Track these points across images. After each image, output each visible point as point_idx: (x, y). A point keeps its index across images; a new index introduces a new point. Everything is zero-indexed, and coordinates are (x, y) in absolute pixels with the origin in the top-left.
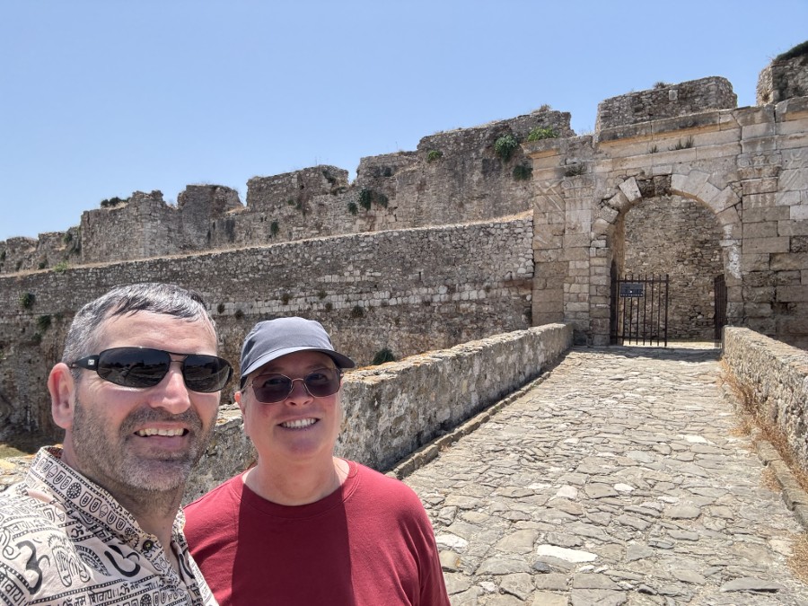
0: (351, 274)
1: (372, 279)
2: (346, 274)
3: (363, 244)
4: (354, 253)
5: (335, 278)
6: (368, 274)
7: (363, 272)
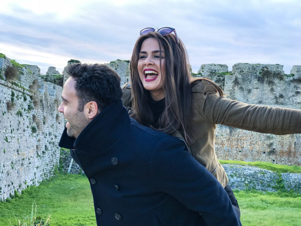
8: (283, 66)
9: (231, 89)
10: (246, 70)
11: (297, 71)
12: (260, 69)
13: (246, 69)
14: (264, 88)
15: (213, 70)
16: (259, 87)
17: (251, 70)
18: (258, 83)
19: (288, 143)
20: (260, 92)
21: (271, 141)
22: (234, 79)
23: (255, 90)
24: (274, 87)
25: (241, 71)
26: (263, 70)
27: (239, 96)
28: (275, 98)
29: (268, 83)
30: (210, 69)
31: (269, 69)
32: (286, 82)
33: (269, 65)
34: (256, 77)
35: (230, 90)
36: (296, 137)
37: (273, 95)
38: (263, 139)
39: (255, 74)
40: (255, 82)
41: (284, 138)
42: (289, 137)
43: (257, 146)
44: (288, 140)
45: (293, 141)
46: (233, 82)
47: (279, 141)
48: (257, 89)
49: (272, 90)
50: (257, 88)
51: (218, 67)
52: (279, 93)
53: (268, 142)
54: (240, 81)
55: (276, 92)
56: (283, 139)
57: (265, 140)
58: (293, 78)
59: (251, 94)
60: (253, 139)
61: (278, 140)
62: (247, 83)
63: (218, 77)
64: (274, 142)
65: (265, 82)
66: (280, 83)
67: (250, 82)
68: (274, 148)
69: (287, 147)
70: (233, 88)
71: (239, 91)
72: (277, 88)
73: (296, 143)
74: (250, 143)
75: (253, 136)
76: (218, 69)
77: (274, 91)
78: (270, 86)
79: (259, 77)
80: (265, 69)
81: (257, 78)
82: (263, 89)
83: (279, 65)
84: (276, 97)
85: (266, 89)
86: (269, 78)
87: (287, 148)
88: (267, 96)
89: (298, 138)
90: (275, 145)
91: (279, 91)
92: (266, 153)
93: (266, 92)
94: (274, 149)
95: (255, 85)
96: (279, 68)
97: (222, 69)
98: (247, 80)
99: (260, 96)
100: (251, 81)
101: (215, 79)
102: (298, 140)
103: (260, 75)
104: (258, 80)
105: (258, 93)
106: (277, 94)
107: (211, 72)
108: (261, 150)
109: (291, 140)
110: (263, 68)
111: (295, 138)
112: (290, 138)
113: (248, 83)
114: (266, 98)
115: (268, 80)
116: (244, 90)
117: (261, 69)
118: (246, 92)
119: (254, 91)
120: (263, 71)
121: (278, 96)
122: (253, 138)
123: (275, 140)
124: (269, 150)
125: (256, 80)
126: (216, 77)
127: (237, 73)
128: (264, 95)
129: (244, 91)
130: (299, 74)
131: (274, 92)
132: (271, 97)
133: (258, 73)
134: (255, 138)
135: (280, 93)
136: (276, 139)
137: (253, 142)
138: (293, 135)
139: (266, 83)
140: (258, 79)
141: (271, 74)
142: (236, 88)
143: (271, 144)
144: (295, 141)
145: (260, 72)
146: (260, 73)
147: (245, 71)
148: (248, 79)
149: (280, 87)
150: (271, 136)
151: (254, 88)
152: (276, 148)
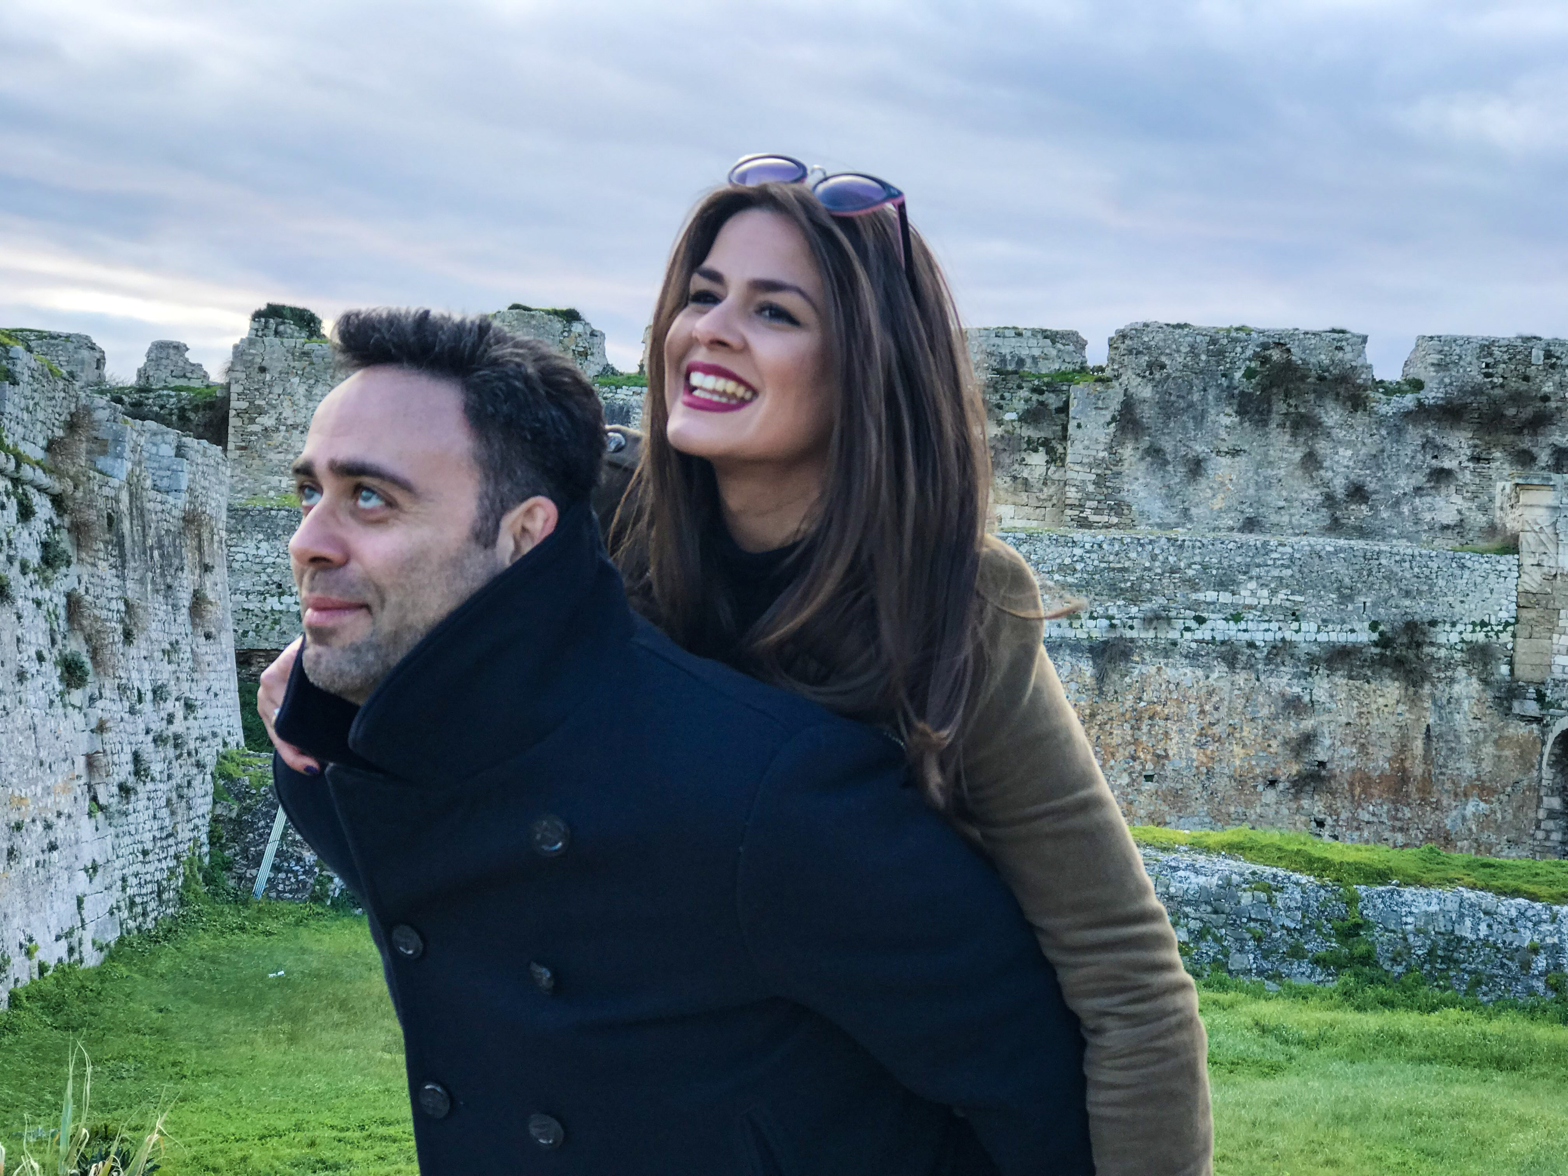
0: (1253, 593)
1: (1288, 604)
2: (1243, 593)
3: (1274, 555)
4: (1258, 566)
5: (1225, 597)
6: (1281, 596)
7: (1274, 592)
8: (1364, 339)
9: (1102, 454)
10: (1179, 360)
11: (1439, 365)
12: (1249, 353)
13: (1178, 351)
14: (1271, 452)
15: (1009, 357)
16: (1246, 447)
17: (1204, 357)
18: (1241, 423)
19: (1393, 731)
20: (1250, 474)
21: (1308, 724)
22: (1115, 405)
23: (1226, 461)
24: (1322, 446)
25: (1150, 366)
26: (1265, 361)
27: (1141, 494)
28: (1327, 504)
29: (1288, 424)
30: (991, 354)
31: (1297, 356)
32: (1381, 421)
33: (1293, 334)
34: (1230, 394)
35: (1097, 463)
36: (1434, 702)
37: (1317, 486)
38: (1265, 712)
39: (1224, 382)
40: (1227, 421)
41: (1374, 706)
42: (1398, 702)
43: (1237, 749)
44: (1393, 720)
45: (1418, 719)
46: (1114, 419)
47: (1348, 724)
48: (1233, 456)
49: (1311, 461)
50: (1235, 453)
51: (1033, 342)
52: (1347, 478)
53: (1292, 728)
54: (1147, 413)
55: (1330, 474)
56: (1364, 710)
57: (1274, 717)
58: (1419, 400)
59: (1203, 482)
60: (1216, 715)
61: (1344, 719)
62: (1185, 428)
63: (1035, 397)
64: (1319, 731)
65: (1275, 419)
66: (1351, 426)
67: (1200, 419)
68: (1322, 756)
69: (1388, 753)
70: (1110, 449)
71: (1143, 466)
72: (1337, 453)
73: (1432, 733)
74: (1201, 735)
75: (1215, 699)
76: (1036, 352)
77: (1321, 467)
78: (1301, 439)
79: (1242, 393)
80: (1276, 355)
81: (1235, 401)
82: (1266, 455)
83: (1343, 332)
84: (1330, 500)
85: (1281, 458)
86: (1293, 402)
87: (1389, 760)
88: (1284, 493)
89: (1441, 707)
90: (1327, 742)
91: (1348, 467)
92: (1281, 787)
93: (1282, 472)
94: (1322, 764)
95: (1223, 434)
96: (1348, 349)
97: (1054, 352)
98: (1185, 410)
99: (1251, 491)
100: (1204, 414)
101: (1021, 406)
102: (1441, 719)
103: (1248, 386)
104: (1242, 412)
105: (1238, 478)
106: (1336, 482)
107: (999, 372)
108: (1258, 771)
109: (1407, 715)
110: (1265, 346)
111: (1426, 705)
112: (1401, 708)
113: (1191, 425)
114: (1282, 503)
115: (1292, 410)
116: (1166, 463)
117: (1256, 355)
118: (1177, 474)
119: (1221, 468)
120: (1263, 363)
121: (1340, 493)
122: (1216, 709)
123: (1325, 718)
124: (1295, 768)
125: (1228, 410)
126: (1024, 393)
127: (1130, 372)
128: (1270, 486)
129: (1170, 468)
130: (1447, 380)
131: (1322, 472)
132: (1305, 496)
133: (1238, 375)
134: (1224, 710)
135: (1352, 477)
136: (1329, 711)
137: (1217, 730)
138: (1416, 693)
139: (1282, 425)
140: (1240, 405)
141: (1303, 378)
142: (1128, 452)
143: (1308, 740)
144: (1431, 721)
145: (1248, 368)
146: (1250, 374)
147: (1174, 363)
148: (1191, 405)
149: (1349, 444)
150: (1307, 699)
151: (1218, 453)
152: (1332, 759)
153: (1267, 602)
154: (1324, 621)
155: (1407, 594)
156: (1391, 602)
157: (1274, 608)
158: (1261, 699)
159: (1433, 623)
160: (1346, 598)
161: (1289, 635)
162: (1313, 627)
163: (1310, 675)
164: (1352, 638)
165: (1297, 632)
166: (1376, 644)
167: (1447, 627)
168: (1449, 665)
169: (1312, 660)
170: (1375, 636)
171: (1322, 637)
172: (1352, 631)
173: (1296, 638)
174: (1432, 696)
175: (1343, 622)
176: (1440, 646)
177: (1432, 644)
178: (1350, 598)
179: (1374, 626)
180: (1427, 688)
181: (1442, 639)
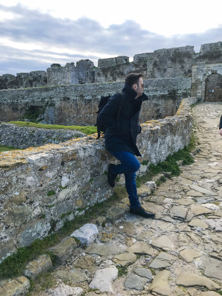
0: (150, 88)
1: (155, 89)
2: (149, 88)
3: (154, 81)
4: (151, 83)
5: (146, 89)
6: (155, 88)
7: (153, 87)
8: (193, 47)
11: (203, 49)
12: (173, 51)
13: (162, 53)
14: (176, 67)
15: (141, 58)
16: (173, 66)
17: (166, 53)
18: (172, 63)
19: (171, 108)
20: (173, 70)
21: (158, 108)
22: (153, 62)
24: (184, 65)
25: (158, 56)
27: (157, 75)
28: (185, 74)
29: (179, 62)
30: (138, 57)
31: (180, 51)
32: (194, 59)
33: (179, 48)
35: (151, 71)
37: (183, 71)
39: (169, 56)
40: (169, 63)
41: (168, 104)
43: (148, 112)
44: (171, 106)
45: (175, 106)
46: (153, 64)
49: (182, 67)
50: (171, 67)
52: (188, 69)
53: (156, 109)
54: (158, 63)
57: (153, 107)
58: (200, 55)
59: (166, 73)
61: (164, 107)
62: (163, 65)
65: (177, 61)
66: (189, 61)
67: (166, 63)
68: (160, 113)
69: (170, 111)
70: (153, 69)
71: (157, 71)
72: (186, 66)
73: (177, 108)
74: (143, 110)
76: (146, 56)
77: (184, 68)
78: (181, 64)
80: (177, 51)
81: (171, 59)
83: (188, 46)
85: (178, 67)
86: (180, 58)
87: (170, 113)
89: (179, 104)
90: (161, 110)
92: (154, 118)
93: (178, 69)
94: (161, 114)
95: (169, 65)
96: (188, 48)
98: (163, 62)
99: (173, 73)
100: (166, 62)
101: (142, 64)
103: (173, 57)
104: (172, 61)
105: (171, 71)
106: (186, 70)
107: (139, 60)
108: (151, 115)
110: (175, 50)
112: (172, 104)
114: (178, 74)
116: (161, 70)
119: (169, 70)
120: (175, 53)
121: (187, 72)
123: (161, 107)
124: (156, 115)
125: (170, 61)
127: (155, 57)
128: (176, 72)
130: (204, 51)
132: (182, 73)
133: (171, 55)
136: (162, 105)
137: (145, 109)
141: (181, 54)
142: (155, 69)
143: (158, 110)
144: (177, 106)
145: (173, 54)
147: (161, 55)
149: (188, 64)
150: (158, 104)
151: (168, 68)
152: (162, 113)
153: (152, 89)
154: (161, 91)
155: (173, 85)
156: (171, 87)
157: (153, 90)
158: (151, 104)
159: (177, 90)
160: (164, 87)
161: (155, 94)
162: (159, 92)
163: (159, 100)
164: (165, 93)
165: (157, 93)
166: (169, 94)
167: (180, 90)
168: (180, 97)
169: (159, 98)
170: (168, 93)
171: (161, 94)
172: (165, 92)
173: (157, 94)
174: (177, 102)
175: (164, 91)
176: (178, 94)
177: (177, 93)
178: (165, 87)
179: (168, 91)
180: (176, 101)
181: (179, 92)
